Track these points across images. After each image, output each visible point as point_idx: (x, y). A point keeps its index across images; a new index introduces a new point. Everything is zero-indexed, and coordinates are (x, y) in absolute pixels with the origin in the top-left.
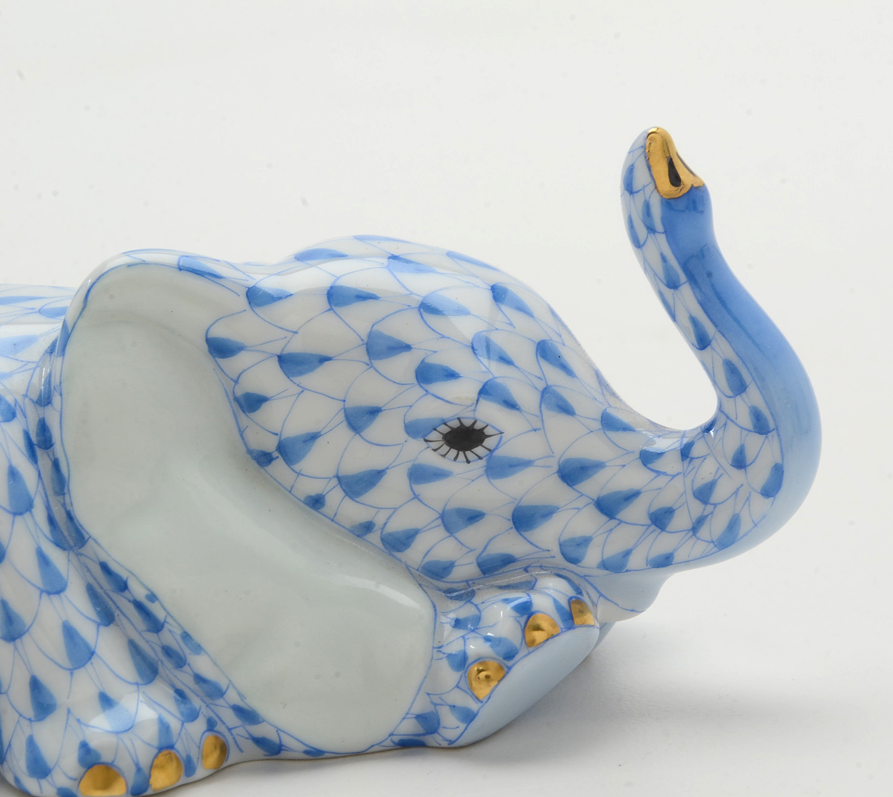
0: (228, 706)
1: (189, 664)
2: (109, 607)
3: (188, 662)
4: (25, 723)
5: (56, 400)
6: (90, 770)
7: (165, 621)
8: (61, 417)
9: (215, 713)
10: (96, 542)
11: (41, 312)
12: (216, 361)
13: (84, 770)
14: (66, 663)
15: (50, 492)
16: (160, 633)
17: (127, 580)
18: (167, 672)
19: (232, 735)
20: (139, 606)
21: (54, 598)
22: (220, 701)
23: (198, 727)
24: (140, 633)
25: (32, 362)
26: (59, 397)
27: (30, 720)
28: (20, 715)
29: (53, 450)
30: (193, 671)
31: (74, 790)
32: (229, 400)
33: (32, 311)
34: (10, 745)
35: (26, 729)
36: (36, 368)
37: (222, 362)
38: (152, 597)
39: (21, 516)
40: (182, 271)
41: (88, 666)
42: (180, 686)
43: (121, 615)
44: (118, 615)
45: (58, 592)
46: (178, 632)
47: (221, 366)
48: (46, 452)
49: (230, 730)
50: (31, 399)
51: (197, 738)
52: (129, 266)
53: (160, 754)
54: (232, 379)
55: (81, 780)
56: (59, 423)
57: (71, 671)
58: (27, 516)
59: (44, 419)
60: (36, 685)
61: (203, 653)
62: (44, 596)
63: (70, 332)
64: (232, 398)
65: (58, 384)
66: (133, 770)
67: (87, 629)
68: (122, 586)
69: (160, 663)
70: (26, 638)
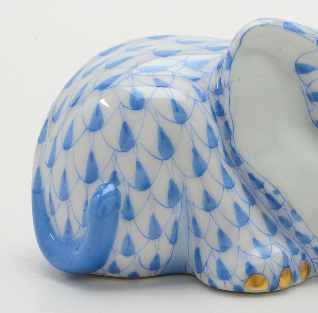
0: (312, 248)
1: (293, 226)
2: (253, 196)
3: (293, 225)
4: (215, 253)
5: (226, 92)
6: (251, 277)
7: (283, 204)
8: (229, 100)
9: (306, 251)
10: (248, 164)
11: (207, 48)
12: (299, 75)
13: (248, 276)
14: (236, 223)
15: (224, 138)
16: (278, 210)
17: (263, 183)
18: (282, 230)
19: (312, 262)
20: (268, 196)
21: (230, 190)
22: (308, 245)
23: (298, 258)
24: (267, 210)
25: (209, 73)
26: (228, 90)
27: (218, 251)
28: (212, 248)
29: (225, 117)
30: (295, 230)
31: (242, 287)
32: (304, 95)
33: (203, 48)
34: (206, 263)
35: (217, 256)
36: (211, 76)
37: (302, 76)
38: (277, 192)
39: (213, 149)
40: (286, 29)
41: (247, 225)
42: (288, 237)
43: (258, 200)
44: (257, 200)
45: (231, 188)
46: (289, 209)
47: (301, 78)
48: (221, 118)
49: (312, 260)
50: (211, 91)
51: (298, 263)
52: (262, 26)
53: (284, 270)
54: (306, 85)
55: (246, 281)
56: (228, 103)
57: (239, 227)
58: (216, 148)
59: (219, 101)
60: (221, 234)
61: (301, 220)
62: (225, 189)
63: (233, 58)
64: (306, 94)
65: (227, 83)
66: (272, 277)
67: (245, 206)
68: (261, 186)
69: (278, 225)
70: (216, 210)
